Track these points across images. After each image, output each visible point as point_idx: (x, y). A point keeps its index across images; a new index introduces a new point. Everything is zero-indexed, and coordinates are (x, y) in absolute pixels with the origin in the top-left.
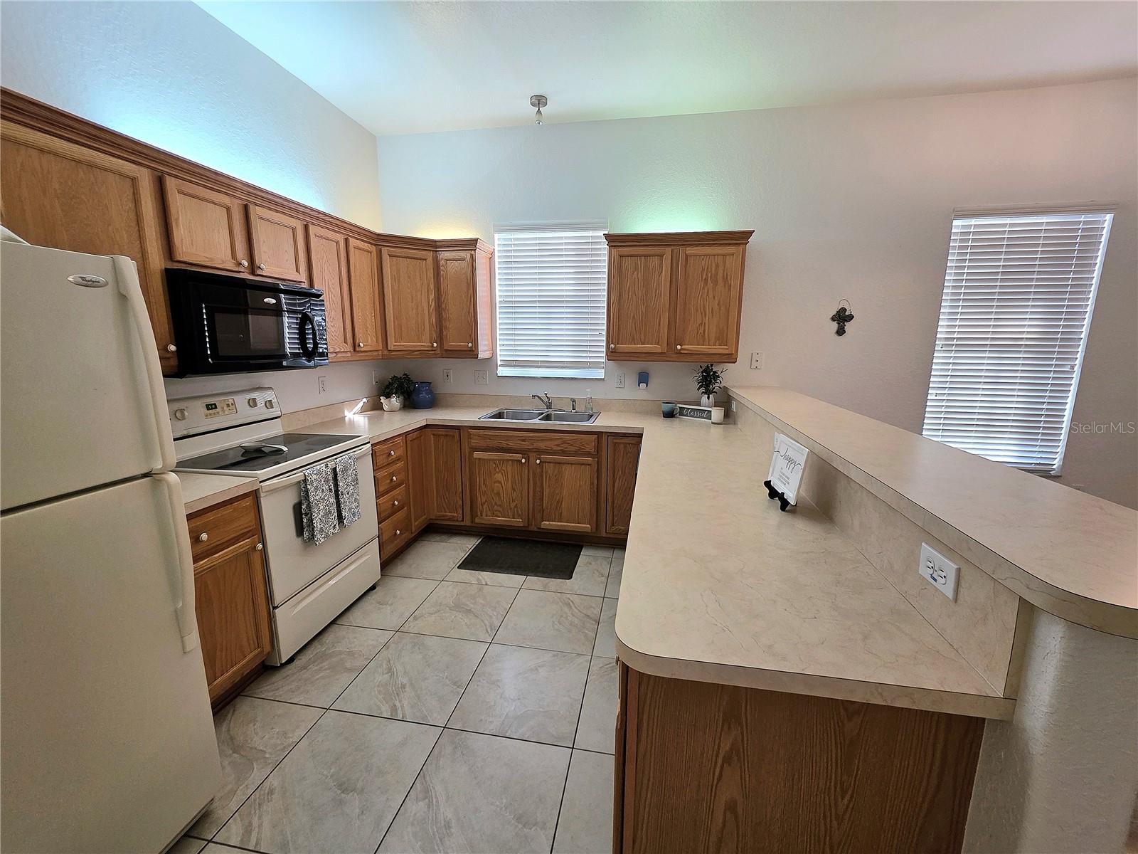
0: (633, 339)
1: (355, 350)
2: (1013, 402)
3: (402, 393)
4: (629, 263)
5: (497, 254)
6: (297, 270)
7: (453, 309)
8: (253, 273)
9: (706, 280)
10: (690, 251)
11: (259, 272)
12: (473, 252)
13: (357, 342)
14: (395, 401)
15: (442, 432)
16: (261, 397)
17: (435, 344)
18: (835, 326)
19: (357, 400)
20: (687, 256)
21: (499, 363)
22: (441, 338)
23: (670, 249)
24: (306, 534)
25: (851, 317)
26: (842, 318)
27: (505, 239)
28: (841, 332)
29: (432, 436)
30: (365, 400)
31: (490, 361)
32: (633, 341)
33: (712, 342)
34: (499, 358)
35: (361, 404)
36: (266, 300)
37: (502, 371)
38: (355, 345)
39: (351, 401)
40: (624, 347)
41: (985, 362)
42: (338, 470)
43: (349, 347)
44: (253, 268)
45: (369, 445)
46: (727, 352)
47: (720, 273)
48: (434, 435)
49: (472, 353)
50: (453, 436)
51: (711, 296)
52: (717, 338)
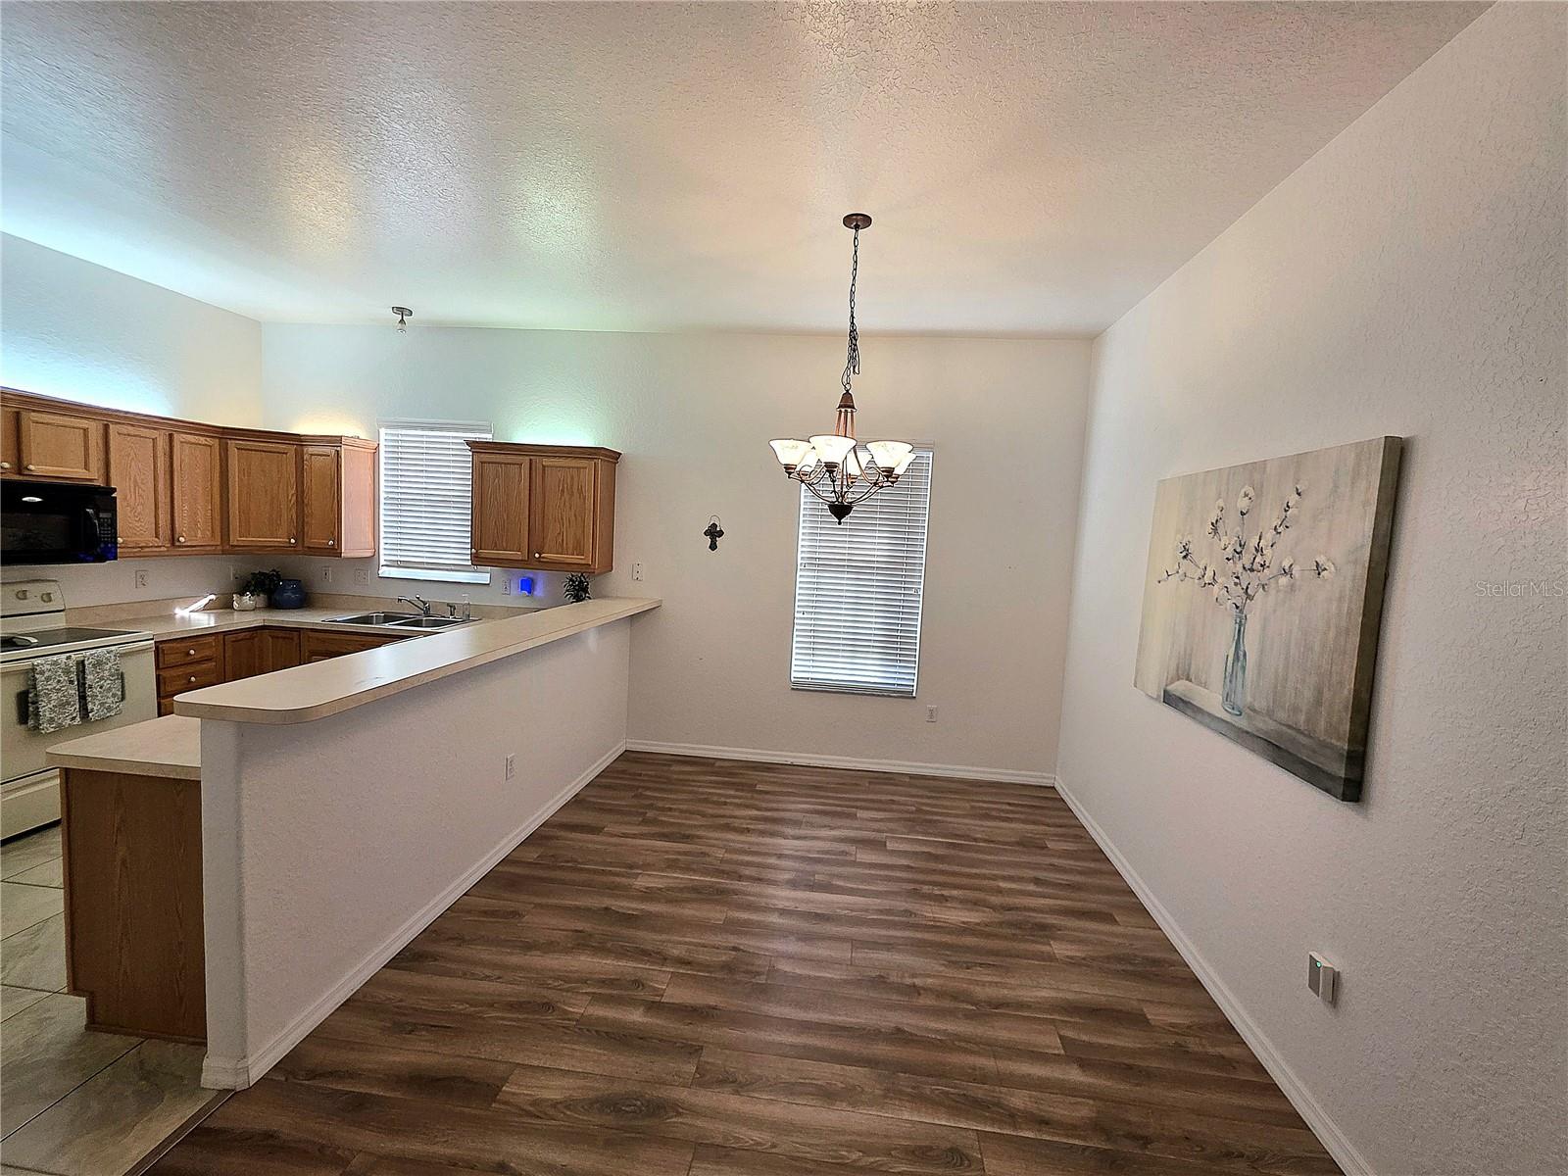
0: (496, 546)
1: (173, 544)
2: (873, 622)
3: (264, 592)
4: (490, 470)
5: (382, 449)
6: (86, 467)
7: (317, 506)
8: (20, 474)
9: (563, 491)
10: (546, 462)
11: (26, 472)
12: (339, 449)
13: (177, 536)
14: (248, 600)
15: (281, 634)
16: (35, 590)
17: (293, 541)
18: (708, 540)
19: (197, 597)
20: (544, 466)
21: (382, 562)
22: (300, 535)
23: (528, 458)
24: (31, 723)
25: (721, 533)
26: (714, 533)
27: (392, 435)
28: (713, 547)
29: (270, 639)
30: (213, 597)
31: (370, 561)
32: (495, 548)
33: (570, 551)
34: (382, 558)
35: (205, 601)
36: (24, 499)
37: (385, 572)
38: (173, 540)
39: (187, 599)
40: (484, 552)
41: (845, 583)
42: (86, 662)
43: (163, 540)
44: (20, 467)
45: (153, 642)
46: (583, 562)
47: (575, 487)
48: (272, 638)
49: (335, 551)
50: (292, 639)
51: (568, 507)
52: (575, 548)
